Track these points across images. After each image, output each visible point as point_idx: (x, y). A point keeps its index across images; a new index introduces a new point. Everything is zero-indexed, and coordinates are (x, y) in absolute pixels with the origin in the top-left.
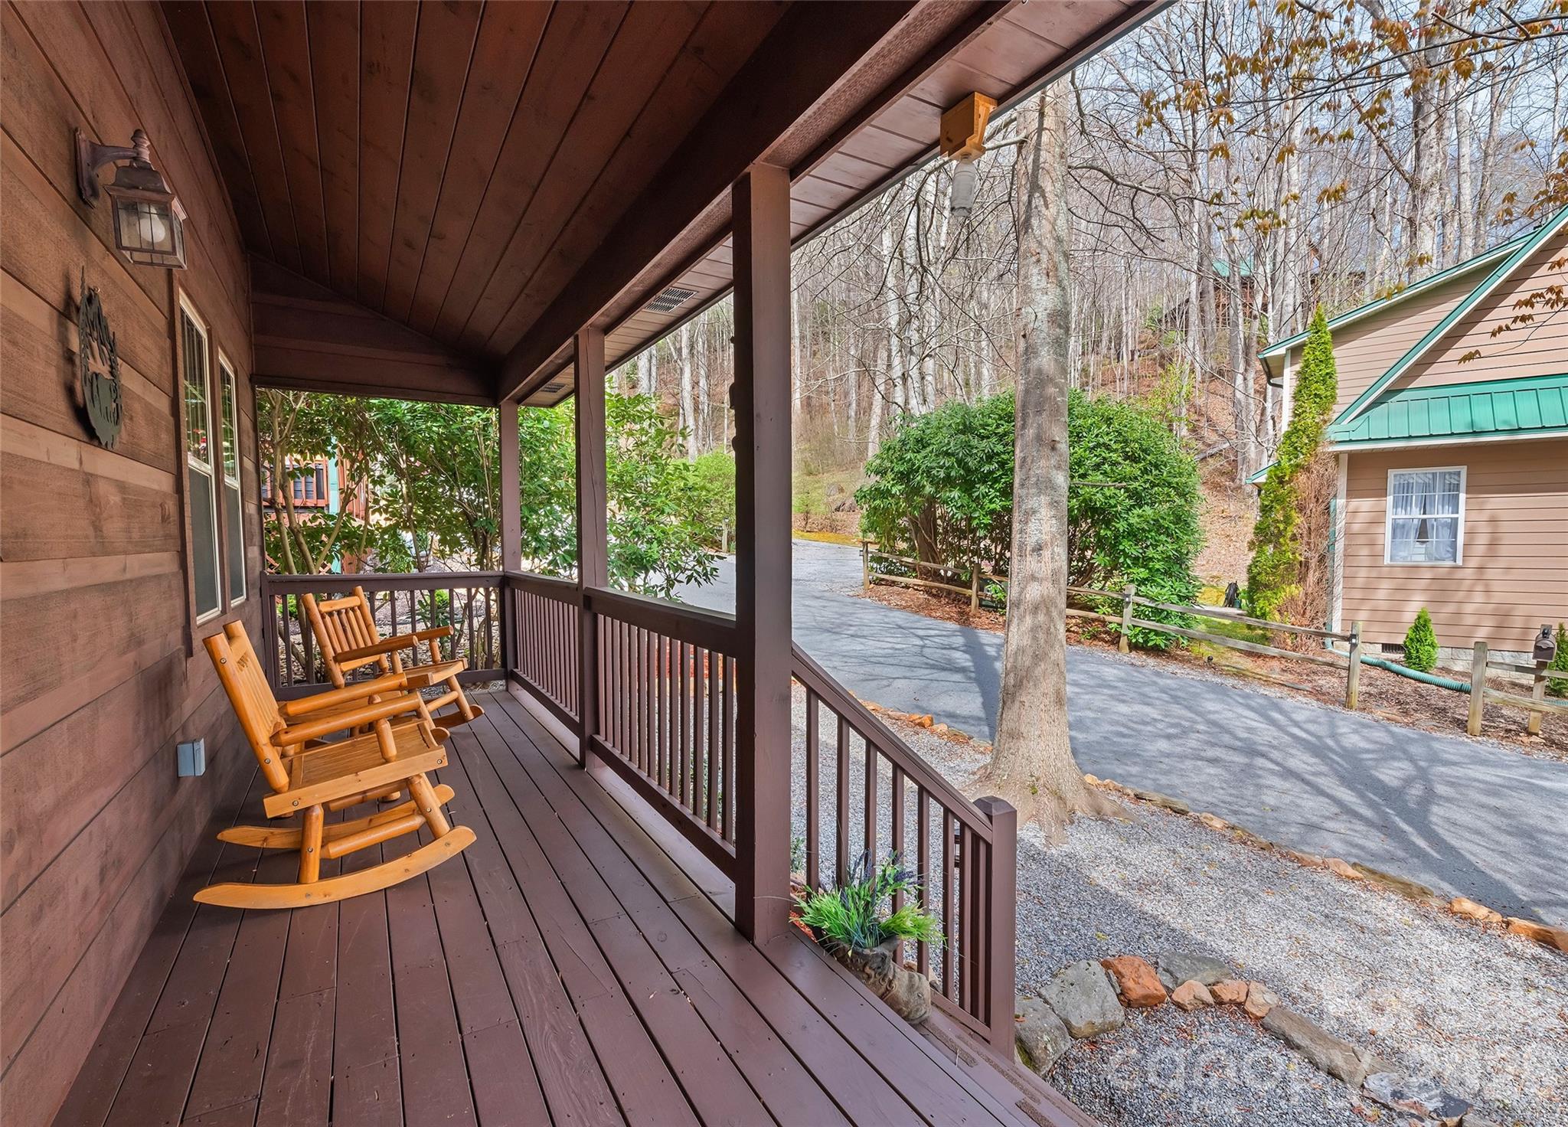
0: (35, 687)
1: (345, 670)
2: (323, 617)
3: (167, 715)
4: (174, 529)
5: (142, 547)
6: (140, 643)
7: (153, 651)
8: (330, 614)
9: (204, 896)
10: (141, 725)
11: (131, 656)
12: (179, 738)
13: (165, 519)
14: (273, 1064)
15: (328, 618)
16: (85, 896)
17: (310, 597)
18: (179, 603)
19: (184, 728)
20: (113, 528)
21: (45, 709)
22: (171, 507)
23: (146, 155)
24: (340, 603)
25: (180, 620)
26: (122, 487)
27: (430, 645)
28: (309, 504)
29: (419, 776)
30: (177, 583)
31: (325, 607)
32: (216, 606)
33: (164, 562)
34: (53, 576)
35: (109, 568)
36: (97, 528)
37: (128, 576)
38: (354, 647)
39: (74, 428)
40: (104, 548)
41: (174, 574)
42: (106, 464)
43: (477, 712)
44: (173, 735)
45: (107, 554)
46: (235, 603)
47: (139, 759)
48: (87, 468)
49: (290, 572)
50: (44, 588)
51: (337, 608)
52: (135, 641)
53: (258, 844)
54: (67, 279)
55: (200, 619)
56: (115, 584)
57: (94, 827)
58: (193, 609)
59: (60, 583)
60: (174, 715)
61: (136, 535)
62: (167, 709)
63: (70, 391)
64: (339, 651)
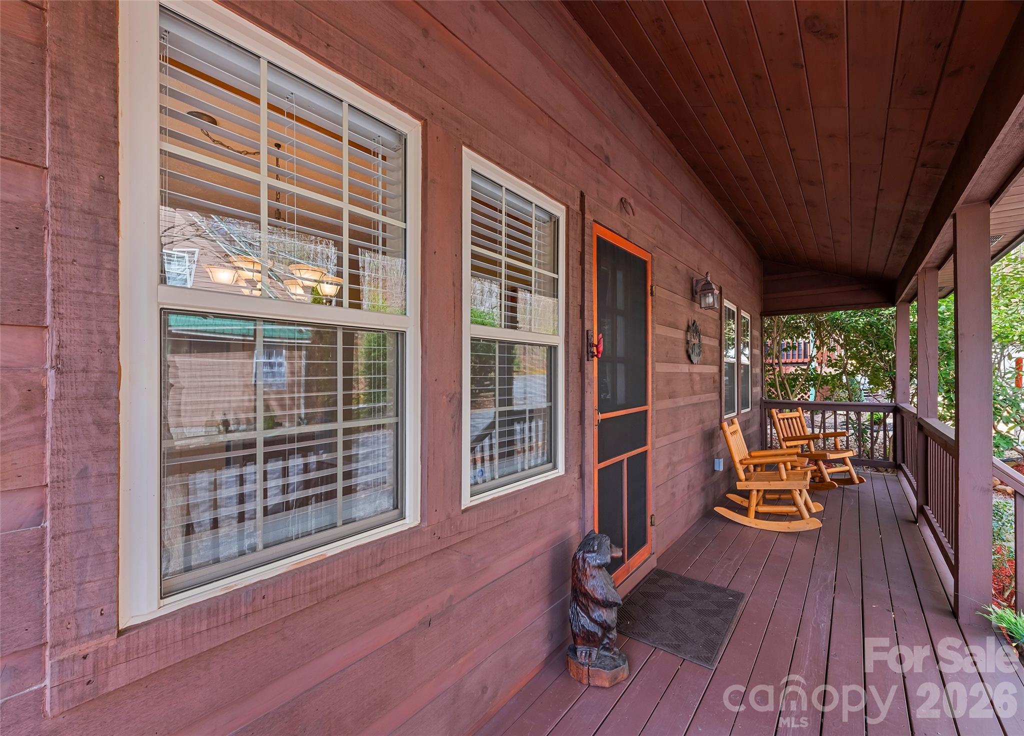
0: (675, 430)
1: (788, 445)
2: (779, 420)
3: (711, 448)
4: (718, 385)
5: (706, 392)
6: (703, 422)
7: (708, 425)
8: (783, 419)
9: (717, 509)
10: (702, 448)
11: (700, 426)
12: (715, 457)
13: (714, 382)
14: (724, 557)
15: (781, 421)
16: (684, 490)
17: (774, 411)
18: (718, 411)
19: (718, 454)
20: (697, 387)
21: (676, 436)
22: (717, 378)
23: (709, 279)
24: (788, 414)
25: (718, 416)
26: (700, 374)
27: (835, 440)
28: (799, 362)
29: (795, 490)
30: (718, 403)
31: (781, 416)
32: (734, 412)
33: (714, 396)
34: (681, 402)
35: (695, 399)
36: (692, 388)
37: (701, 401)
38: (794, 435)
39: (688, 361)
40: (694, 393)
41: (717, 400)
42: (697, 369)
43: (861, 481)
44: (713, 455)
45: (695, 395)
46: (743, 411)
47: (701, 459)
48: (691, 371)
49: (779, 399)
50: (679, 405)
51: (787, 417)
52: (702, 421)
53: (739, 503)
54: (688, 321)
55: (726, 417)
56: (697, 404)
57: (687, 472)
58: (723, 413)
59: (682, 404)
60: (715, 448)
61: (704, 388)
62: (711, 446)
63: (687, 352)
64: (786, 436)
